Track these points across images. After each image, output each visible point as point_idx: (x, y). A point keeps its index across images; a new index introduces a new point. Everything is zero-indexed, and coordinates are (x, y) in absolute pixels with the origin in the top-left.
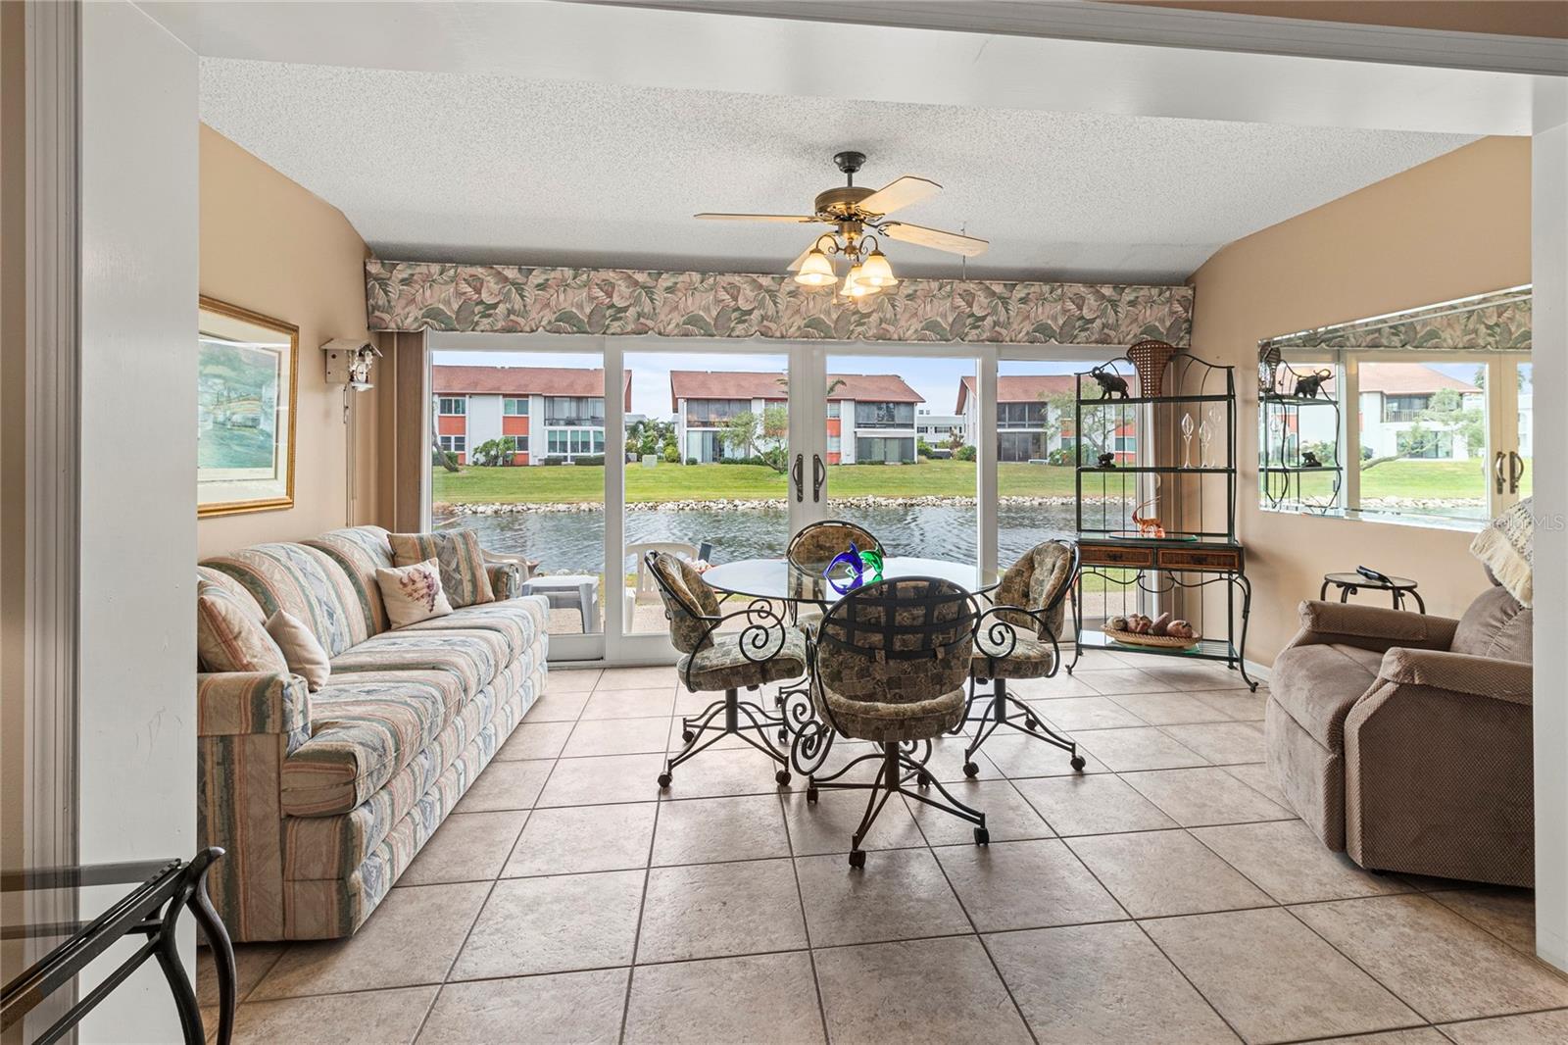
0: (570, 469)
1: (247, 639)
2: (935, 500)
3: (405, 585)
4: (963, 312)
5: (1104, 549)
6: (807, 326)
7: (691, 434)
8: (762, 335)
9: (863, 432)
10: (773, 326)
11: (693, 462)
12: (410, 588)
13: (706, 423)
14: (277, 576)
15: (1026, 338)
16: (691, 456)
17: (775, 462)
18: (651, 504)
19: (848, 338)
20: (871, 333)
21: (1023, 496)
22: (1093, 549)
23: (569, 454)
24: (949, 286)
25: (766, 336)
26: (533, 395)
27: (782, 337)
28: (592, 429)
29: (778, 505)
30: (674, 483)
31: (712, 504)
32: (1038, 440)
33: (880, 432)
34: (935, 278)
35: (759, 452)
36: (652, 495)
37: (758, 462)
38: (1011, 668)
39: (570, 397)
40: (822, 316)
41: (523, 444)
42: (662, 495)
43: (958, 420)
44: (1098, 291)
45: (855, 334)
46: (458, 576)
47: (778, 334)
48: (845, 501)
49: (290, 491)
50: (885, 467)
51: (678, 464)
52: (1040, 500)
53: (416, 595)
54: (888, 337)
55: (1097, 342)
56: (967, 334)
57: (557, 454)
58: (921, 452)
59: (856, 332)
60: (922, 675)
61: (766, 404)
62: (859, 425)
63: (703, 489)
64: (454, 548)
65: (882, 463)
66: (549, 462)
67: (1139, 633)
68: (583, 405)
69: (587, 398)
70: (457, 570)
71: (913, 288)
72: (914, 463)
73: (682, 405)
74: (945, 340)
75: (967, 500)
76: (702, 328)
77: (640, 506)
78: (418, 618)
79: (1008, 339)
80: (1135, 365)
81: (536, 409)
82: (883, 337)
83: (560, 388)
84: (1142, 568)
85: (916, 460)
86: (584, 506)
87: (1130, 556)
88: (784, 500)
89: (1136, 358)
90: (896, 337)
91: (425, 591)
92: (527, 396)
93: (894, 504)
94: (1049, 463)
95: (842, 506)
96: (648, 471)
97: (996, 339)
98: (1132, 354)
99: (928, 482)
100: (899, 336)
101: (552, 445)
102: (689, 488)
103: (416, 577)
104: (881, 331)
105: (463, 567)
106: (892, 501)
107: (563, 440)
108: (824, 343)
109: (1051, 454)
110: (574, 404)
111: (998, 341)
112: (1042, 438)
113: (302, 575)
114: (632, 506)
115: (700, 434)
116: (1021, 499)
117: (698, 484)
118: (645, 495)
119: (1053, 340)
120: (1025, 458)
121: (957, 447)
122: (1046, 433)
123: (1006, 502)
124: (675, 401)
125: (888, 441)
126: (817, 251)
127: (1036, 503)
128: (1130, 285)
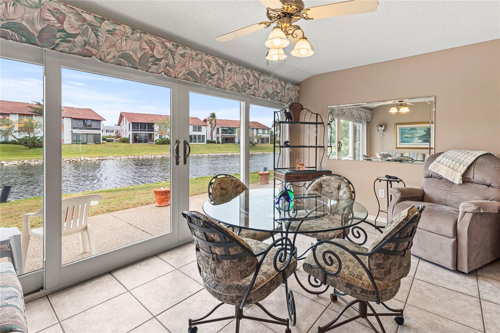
2: (113, 157)
4: (246, 82)
5: (295, 175)
6: (187, 74)
8: (164, 74)
9: (75, 131)
10: (171, 70)
21: (148, 155)
25: (167, 76)
27: (175, 78)
29: (30, 162)
32: (151, 136)
33: (84, 131)
35: (16, 138)
37: (13, 143)
43: (118, 128)
44: (281, 83)
47: (173, 76)
48: (69, 159)
50: (87, 145)
52: (154, 156)
55: (279, 101)
58: (104, 139)
59: (208, 82)
62: (74, 128)
65: (86, 143)
72: (101, 144)
75: (126, 157)
76: (130, 63)
79: (257, 95)
80: (292, 110)
84: (305, 181)
85: (101, 142)
88: (34, 160)
93: (94, 160)
94: (155, 144)
95: (68, 162)
99: (108, 151)
104: (218, 84)
106: (94, 158)
108: (194, 85)
109: (156, 141)
112: (152, 135)
116: (147, 156)
120: (146, 141)
121: (118, 138)
122: (154, 133)
123: (142, 157)
125: (88, 135)
127: (153, 157)
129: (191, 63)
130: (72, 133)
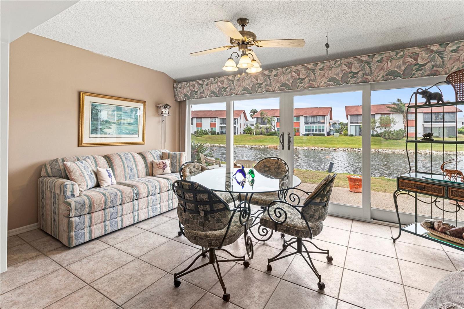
0: (311, 137)
1: (75, 173)
3: (157, 165)
4: (347, 72)
5: (414, 183)
6: (281, 86)
7: (351, 126)
8: (266, 91)
9: (426, 125)
10: (270, 88)
11: (352, 135)
12: (159, 166)
13: (357, 122)
14: (117, 160)
15: (383, 79)
16: (351, 133)
17: (385, 136)
18: (334, 149)
19: (297, 89)
20: (306, 86)
22: (407, 182)
23: (311, 133)
24: (340, 62)
25: (268, 92)
26: (301, 116)
27: (273, 91)
28: (318, 125)
29: (383, 151)
30: (344, 142)
31: (356, 149)
34: (333, 60)
35: (378, 132)
36: (335, 146)
37: (378, 136)
38: (285, 229)
39: (312, 116)
40: (286, 82)
41: (298, 130)
42: (338, 146)
44: (428, 49)
45: (300, 87)
46: (175, 164)
47: (272, 90)
49: (143, 140)
51: (347, 136)
53: (160, 168)
54: (313, 86)
55: (429, 75)
56: (349, 81)
57: (308, 133)
59: (300, 86)
60: (196, 221)
61: (381, 115)
62: (425, 122)
63: (354, 144)
64: (176, 157)
66: (305, 135)
67: (440, 232)
68: (315, 118)
69: (317, 116)
70: (176, 162)
71: (323, 65)
73: (349, 117)
74: (339, 85)
76: (248, 91)
77: (330, 149)
78: (159, 174)
79: (372, 80)
80: (452, 85)
81: (302, 119)
82: (311, 87)
83: (309, 113)
84: (437, 196)
86: (313, 148)
87: (430, 189)
88: (386, 150)
89: (452, 81)
90: (316, 86)
91: (162, 167)
92: (299, 116)
96: (335, 138)
97: (365, 81)
98: (450, 79)
100: (318, 86)
101: (306, 130)
102: (349, 144)
103: (161, 163)
104: (310, 85)
105: (177, 162)
107: (309, 128)
108: (288, 92)
110: (313, 118)
111: (366, 82)
113: (125, 160)
114: (328, 149)
115: (355, 126)
117: (352, 143)
118: (333, 145)
119: (399, 77)
124: (347, 115)
126: (231, 58)
128: (453, 41)
129: (282, 78)
130: (423, 127)
